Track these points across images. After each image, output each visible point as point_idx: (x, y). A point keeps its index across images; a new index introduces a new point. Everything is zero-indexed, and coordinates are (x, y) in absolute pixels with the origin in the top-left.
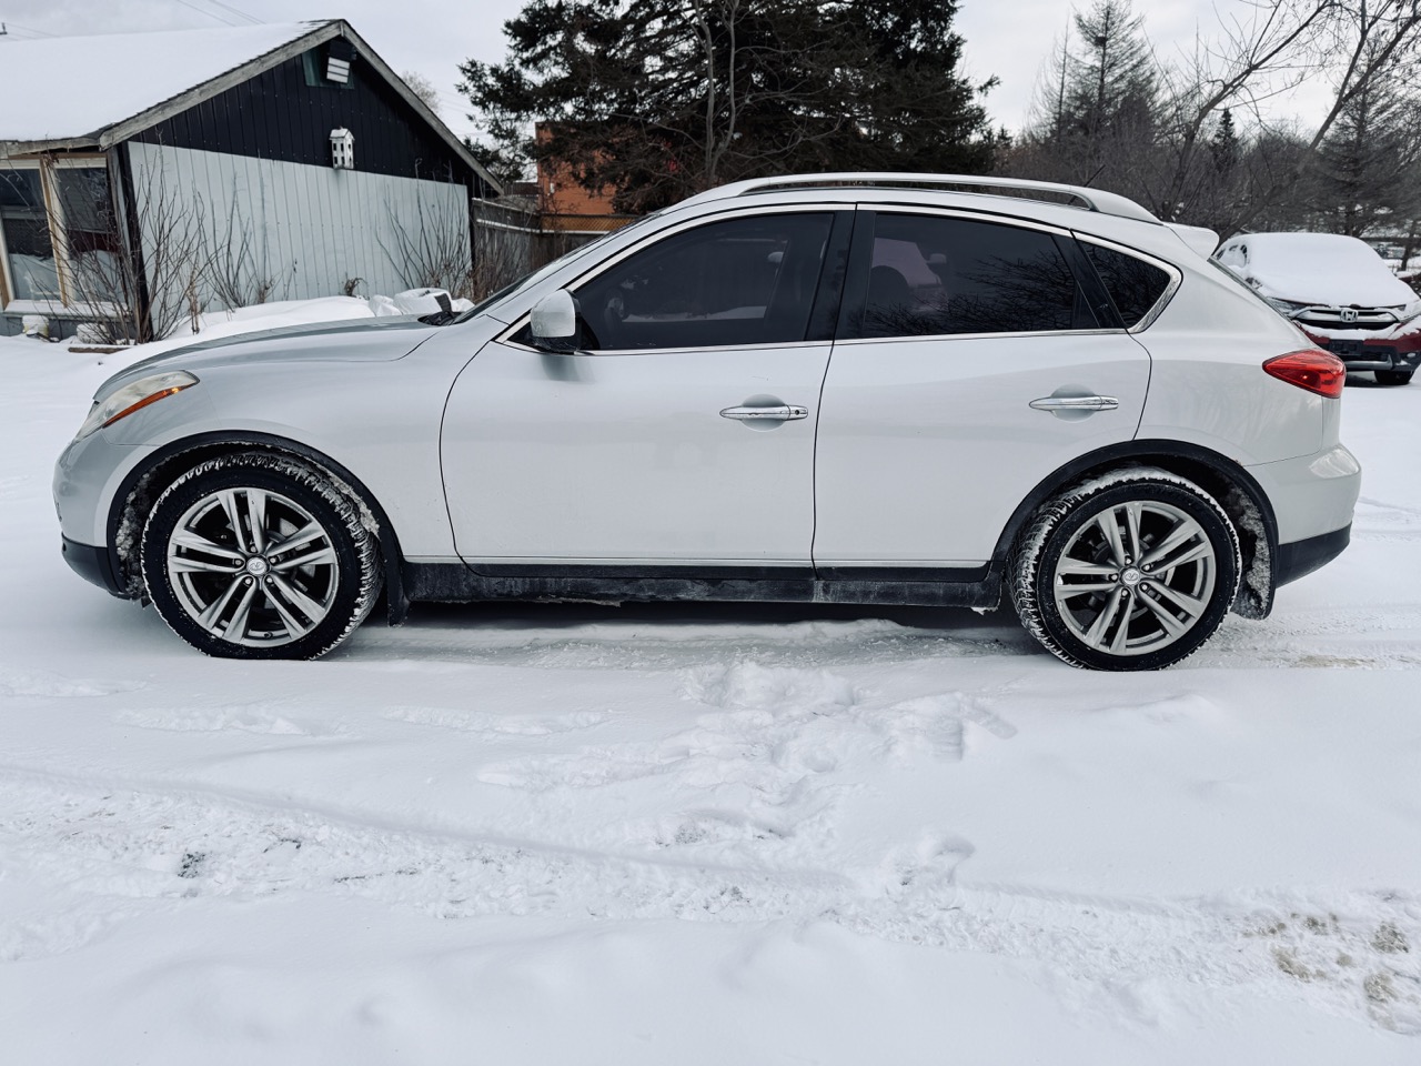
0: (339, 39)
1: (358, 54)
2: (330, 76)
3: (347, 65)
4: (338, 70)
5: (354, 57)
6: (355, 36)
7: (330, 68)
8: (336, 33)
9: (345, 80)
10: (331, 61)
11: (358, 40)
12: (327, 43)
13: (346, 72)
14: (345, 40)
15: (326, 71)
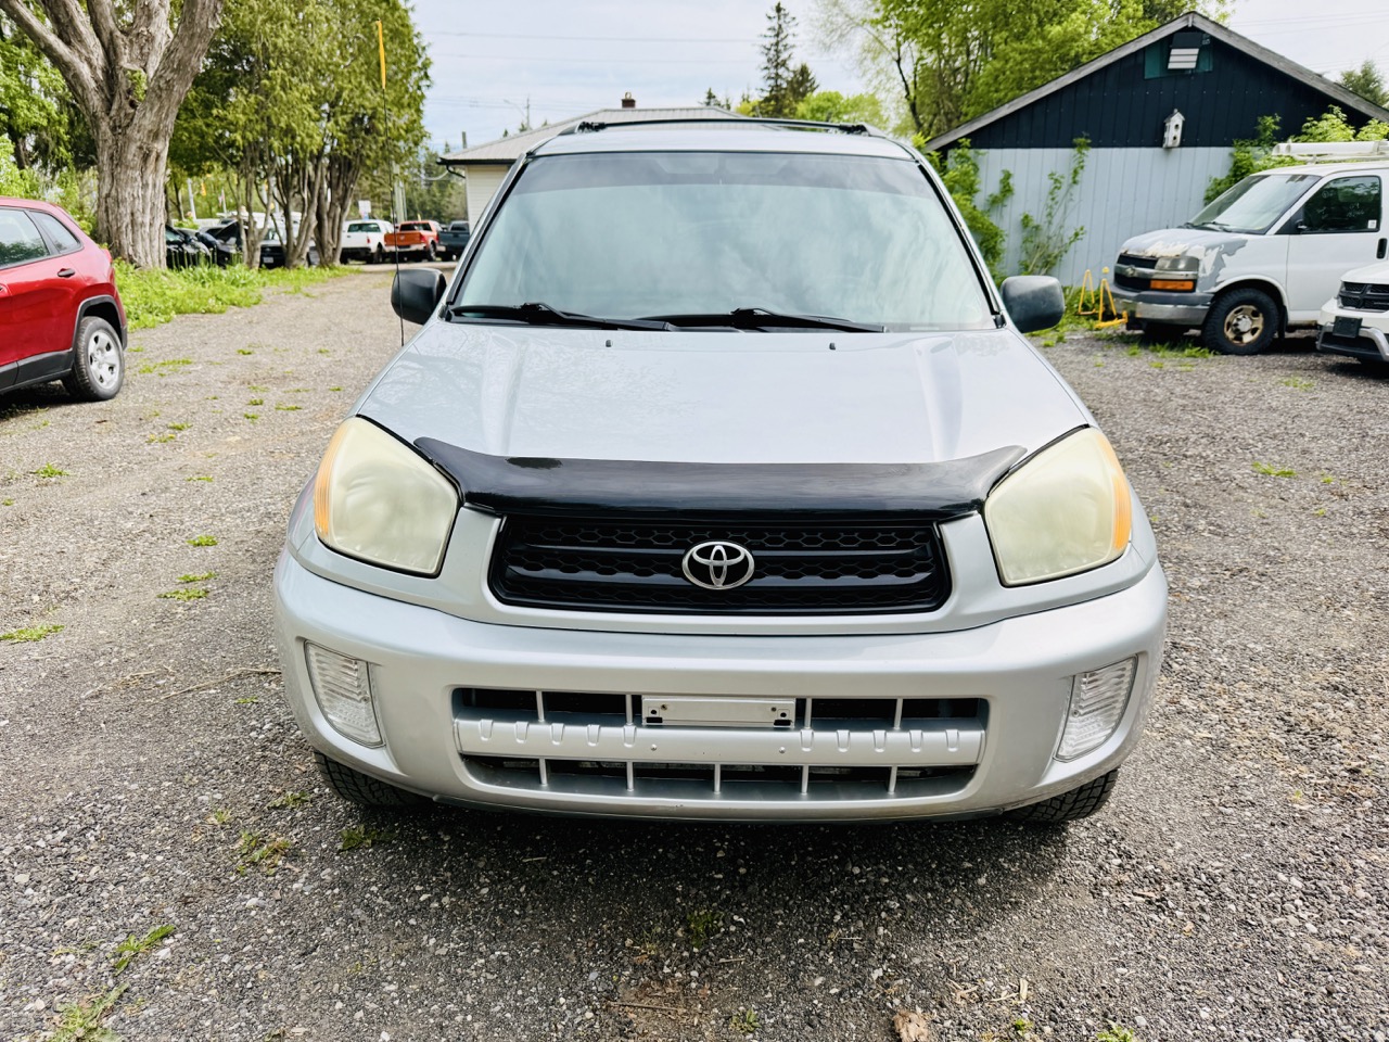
0: (1185, 29)
1: (1213, 39)
2: (1171, 66)
3: (1195, 51)
4: (1184, 59)
5: (1207, 42)
6: (1208, 23)
7: (1172, 59)
8: (1182, 26)
9: (1193, 65)
10: (1174, 52)
11: (1212, 26)
12: (1170, 37)
13: (1195, 58)
14: (1194, 29)
15: (1168, 62)
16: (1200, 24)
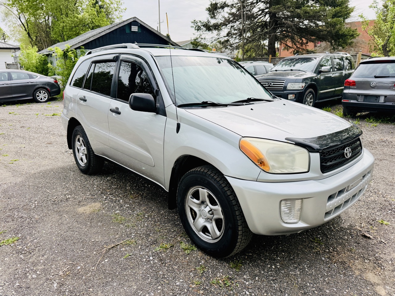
0: (134, 21)
1: (140, 24)
2: (132, 30)
3: (137, 27)
4: (135, 29)
5: (139, 25)
7: (132, 28)
8: (133, 20)
9: (137, 31)
10: (132, 27)
11: (140, 21)
12: (131, 23)
13: (137, 29)
14: (136, 21)
15: (131, 29)
16: (137, 20)
